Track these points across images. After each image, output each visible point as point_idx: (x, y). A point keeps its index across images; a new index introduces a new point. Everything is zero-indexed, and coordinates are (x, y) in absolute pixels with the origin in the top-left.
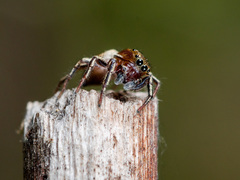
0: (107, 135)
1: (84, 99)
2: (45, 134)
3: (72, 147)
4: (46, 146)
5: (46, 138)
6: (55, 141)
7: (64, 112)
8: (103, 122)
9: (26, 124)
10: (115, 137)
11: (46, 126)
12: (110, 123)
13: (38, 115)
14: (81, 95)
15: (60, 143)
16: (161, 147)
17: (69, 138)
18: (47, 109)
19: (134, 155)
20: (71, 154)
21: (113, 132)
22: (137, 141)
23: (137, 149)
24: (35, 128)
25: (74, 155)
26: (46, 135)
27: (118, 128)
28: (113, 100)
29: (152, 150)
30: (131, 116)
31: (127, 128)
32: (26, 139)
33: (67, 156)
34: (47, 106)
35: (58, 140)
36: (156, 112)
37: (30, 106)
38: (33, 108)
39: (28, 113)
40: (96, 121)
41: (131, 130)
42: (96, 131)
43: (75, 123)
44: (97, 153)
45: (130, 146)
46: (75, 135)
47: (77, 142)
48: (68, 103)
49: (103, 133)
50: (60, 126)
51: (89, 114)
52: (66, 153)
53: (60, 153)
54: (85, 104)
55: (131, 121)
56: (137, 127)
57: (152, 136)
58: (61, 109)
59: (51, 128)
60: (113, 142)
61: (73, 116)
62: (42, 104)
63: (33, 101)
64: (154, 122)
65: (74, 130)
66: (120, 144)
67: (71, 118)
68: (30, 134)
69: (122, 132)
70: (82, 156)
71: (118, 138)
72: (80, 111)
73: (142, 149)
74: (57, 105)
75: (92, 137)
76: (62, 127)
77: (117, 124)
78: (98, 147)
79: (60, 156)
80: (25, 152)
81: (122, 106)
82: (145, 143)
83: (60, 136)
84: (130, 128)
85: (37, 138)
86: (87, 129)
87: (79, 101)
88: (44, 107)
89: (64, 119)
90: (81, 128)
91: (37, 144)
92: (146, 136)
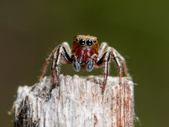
0: (89, 115)
1: (68, 83)
2: (33, 115)
3: (57, 126)
4: (34, 125)
5: (34, 118)
6: (42, 120)
7: (51, 95)
8: (85, 103)
9: (17, 105)
10: (95, 117)
11: (34, 108)
12: (91, 104)
13: (27, 97)
14: (65, 80)
15: (47, 122)
17: (55, 118)
18: (36, 92)
21: (94, 112)
22: (115, 120)
24: (25, 110)
26: (35, 116)
27: (98, 109)
28: (94, 84)
30: (110, 98)
31: (106, 108)
32: (17, 118)
34: (35, 90)
35: (45, 119)
36: (132, 94)
37: (20, 90)
38: (24, 91)
39: (19, 96)
40: (79, 102)
41: (110, 111)
42: (79, 111)
43: (60, 105)
45: (109, 125)
46: (60, 115)
47: (62, 121)
48: (54, 87)
49: (85, 113)
50: (47, 107)
51: (72, 96)
54: (69, 88)
55: (110, 103)
56: (115, 107)
58: (48, 92)
59: (39, 109)
60: (94, 122)
61: (58, 98)
62: (31, 88)
63: (23, 85)
64: (131, 104)
65: (59, 111)
66: (100, 123)
67: (56, 100)
68: (20, 115)
69: (102, 112)
71: (98, 118)
72: (64, 94)
74: (45, 89)
75: (75, 117)
76: (48, 108)
77: (97, 105)
78: (81, 126)
82: (123, 122)
83: (47, 116)
84: (109, 108)
85: (26, 118)
86: (71, 110)
87: (64, 85)
88: (32, 90)
89: (51, 100)
90: (66, 109)
91: (26, 124)
92: (122, 115)
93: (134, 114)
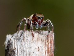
0: (36, 47)
1: (27, 34)
2: (13, 46)
3: (23, 51)
4: (13, 51)
5: (13, 48)
6: (17, 49)
7: (20, 38)
8: (34, 42)
9: (6, 43)
10: (38, 47)
11: (13, 44)
12: (37, 42)
13: (10, 39)
14: (26, 32)
15: (18, 50)
16: (55, 51)
17: (22, 48)
18: (14, 37)
19: (45, 54)
20: (23, 54)
21: (38, 45)
22: (46, 49)
23: (47, 52)
24: (9, 44)
25: (24, 54)
27: (40, 44)
28: (38, 34)
29: (52, 52)
30: (45, 40)
31: (43, 44)
32: (6, 48)
33: (21, 55)
35: (18, 48)
36: (53, 38)
37: (7, 36)
38: (9, 37)
39: (7, 39)
40: (32, 42)
41: (44, 45)
42: (32, 45)
43: (24, 42)
44: (32, 53)
45: (44, 51)
46: (24, 47)
47: (25, 49)
48: (21, 35)
49: (34, 46)
50: (18, 43)
51: (29, 39)
52: (21, 54)
53: (19, 53)
54: (28, 35)
55: (44, 42)
56: (46, 44)
57: (52, 47)
58: (19, 37)
59: (15, 44)
60: (38, 49)
61: (23, 40)
62: (12, 35)
63: (9, 34)
64: (53, 42)
65: (24, 45)
66: (40, 50)
68: (8, 46)
69: (41, 46)
70: (26, 54)
71: (40, 48)
72: (26, 38)
73: (48, 52)
74: (18, 36)
75: (30, 48)
76: (19, 44)
77: (39, 43)
78: (32, 51)
79: (19, 55)
80: (6, 53)
81: (41, 36)
82: (50, 50)
84: (44, 44)
85: (10, 48)
86: (29, 44)
87: (25, 34)
88: (13, 36)
89: (20, 41)
90: (26, 44)
91: (10, 50)
92: (50, 47)
93: (54, 46)
